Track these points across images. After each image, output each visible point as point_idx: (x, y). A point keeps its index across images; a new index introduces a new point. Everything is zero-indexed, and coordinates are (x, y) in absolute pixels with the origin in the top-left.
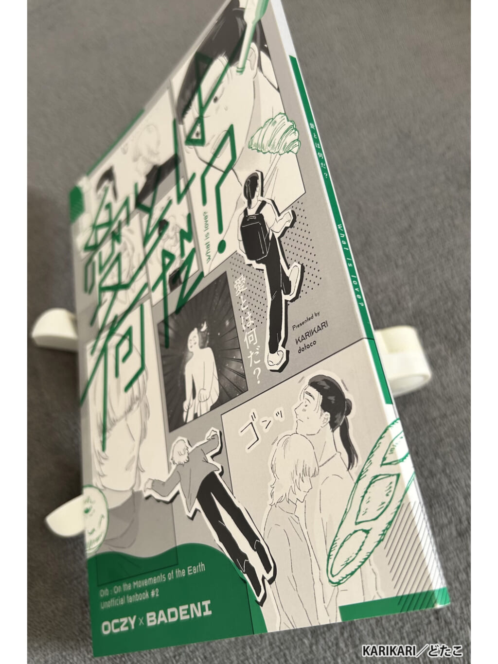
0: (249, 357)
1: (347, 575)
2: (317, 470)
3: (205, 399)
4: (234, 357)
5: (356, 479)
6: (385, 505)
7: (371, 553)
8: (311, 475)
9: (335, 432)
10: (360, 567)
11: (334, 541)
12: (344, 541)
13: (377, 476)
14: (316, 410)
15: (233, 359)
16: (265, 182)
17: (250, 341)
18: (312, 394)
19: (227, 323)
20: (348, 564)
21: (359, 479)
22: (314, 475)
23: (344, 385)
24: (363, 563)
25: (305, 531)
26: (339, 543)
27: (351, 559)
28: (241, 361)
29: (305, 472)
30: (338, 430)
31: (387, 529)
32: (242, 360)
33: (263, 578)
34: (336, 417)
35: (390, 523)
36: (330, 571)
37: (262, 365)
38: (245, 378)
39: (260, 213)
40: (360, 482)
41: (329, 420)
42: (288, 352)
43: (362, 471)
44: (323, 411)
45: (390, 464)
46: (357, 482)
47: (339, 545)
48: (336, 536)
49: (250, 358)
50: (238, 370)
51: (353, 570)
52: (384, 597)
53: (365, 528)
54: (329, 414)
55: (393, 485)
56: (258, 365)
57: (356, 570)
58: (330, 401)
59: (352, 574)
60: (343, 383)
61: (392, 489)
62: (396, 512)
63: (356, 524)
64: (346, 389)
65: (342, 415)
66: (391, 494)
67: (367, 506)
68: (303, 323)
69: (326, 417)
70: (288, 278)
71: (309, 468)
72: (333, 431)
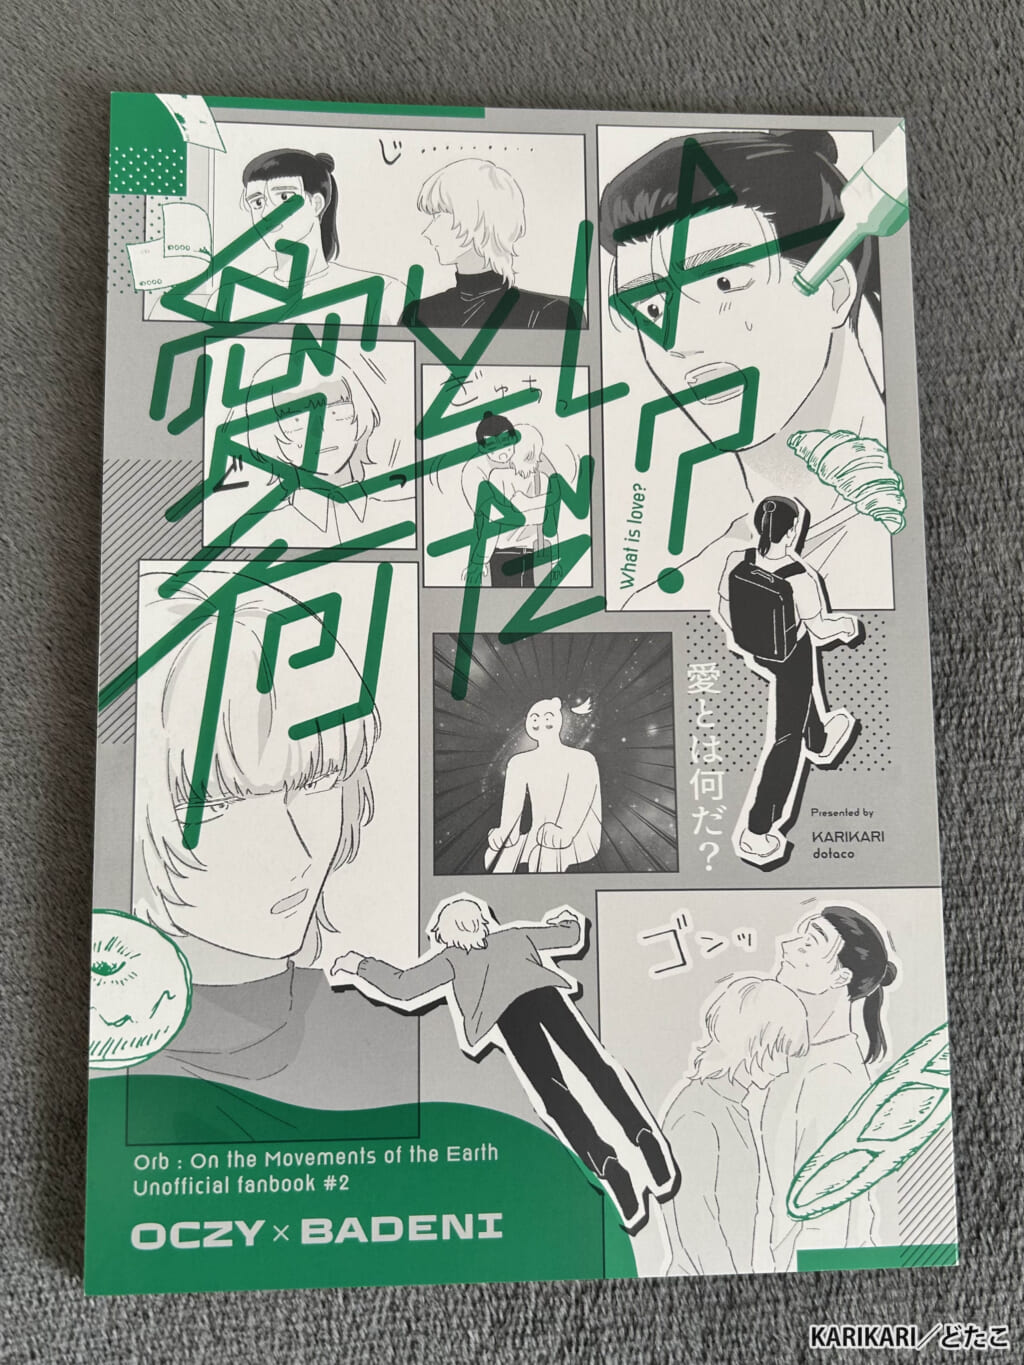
0: (694, 815)
1: (824, 1209)
2: (805, 1047)
3: (558, 846)
4: (657, 800)
5: (874, 1079)
6: (914, 1125)
7: (873, 1184)
8: (791, 1053)
9: (855, 1003)
10: (849, 1200)
11: (813, 1157)
12: (832, 1160)
13: (912, 1083)
14: (828, 959)
15: (652, 802)
16: (810, 534)
17: (704, 790)
18: (825, 931)
19: (652, 730)
20: (829, 1193)
21: (880, 1080)
22: (797, 1054)
23: (891, 940)
24: (856, 1195)
25: (757, 1133)
26: (820, 1161)
27: (836, 1187)
28: (674, 814)
29: (779, 1045)
30: (861, 1003)
31: (909, 1156)
32: (675, 812)
33: (647, 1192)
34: (864, 981)
35: (915, 1150)
36: (792, 1198)
37: (725, 842)
38: (677, 849)
39: (787, 579)
40: (880, 1084)
41: (849, 981)
42: (790, 847)
43: (889, 1070)
44: (840, 964)
45: (938, 1072)
46: (877, 1083)
47: (819, 1164)
48: (819, 1151)
49: (698, 819)
50: (661, 827)
51: (837, 1202)
52: (879, 1245)
53: (871, 1149)
54: (851, 973)
55: (934, 1102)
56: (714, 839)
57: (842, 1203)
58: (859, 954)
59: (834, 1207)
60: (889, 936)
61: (932, 1107)
62: (929, 1138)
63: (859, 1140)
64: (893, 948)
65: (875, 983)
66: (927, 1113)
67: (883, 1120)
68: (836, 814)
69: (846, 976)
70: (822, 726)
71: (790, 1042)
72: (852, 1000)
